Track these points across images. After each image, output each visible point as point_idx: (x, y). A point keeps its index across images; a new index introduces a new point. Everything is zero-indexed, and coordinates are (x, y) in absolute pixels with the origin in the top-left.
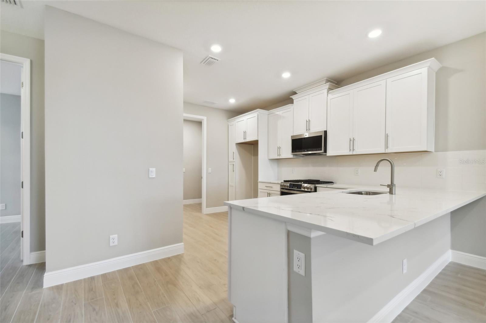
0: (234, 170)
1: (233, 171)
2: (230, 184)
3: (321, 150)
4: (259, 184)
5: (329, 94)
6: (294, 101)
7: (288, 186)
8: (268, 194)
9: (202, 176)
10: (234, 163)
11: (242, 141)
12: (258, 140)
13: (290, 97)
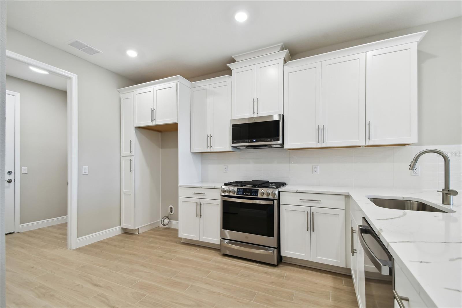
0: (133, 169)
1: (131, 170)
2: (123, 190)
3: (279, 141)
4: (180, 190)
5: (285, 66)
6: (233, 72)
7: (234, 193)
8: (197, 204)
9: (69, 181)
10: (132, 158)
11: (148, 123)
12: (178, 123)
13: (227, 65)
